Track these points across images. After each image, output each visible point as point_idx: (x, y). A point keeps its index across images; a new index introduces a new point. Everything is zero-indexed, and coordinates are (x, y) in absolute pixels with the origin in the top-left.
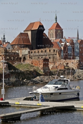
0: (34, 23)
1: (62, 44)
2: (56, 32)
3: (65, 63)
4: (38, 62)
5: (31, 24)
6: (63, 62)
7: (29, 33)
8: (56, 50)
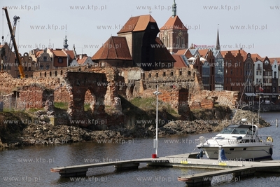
0: (138, 17)
1: (192, 58)
2: (174, 36)
3: (210, 98)
4: (168, 95)
5: (132, 19)
6: (207, 95)
7: (129, 38)
8: (192, 72)
